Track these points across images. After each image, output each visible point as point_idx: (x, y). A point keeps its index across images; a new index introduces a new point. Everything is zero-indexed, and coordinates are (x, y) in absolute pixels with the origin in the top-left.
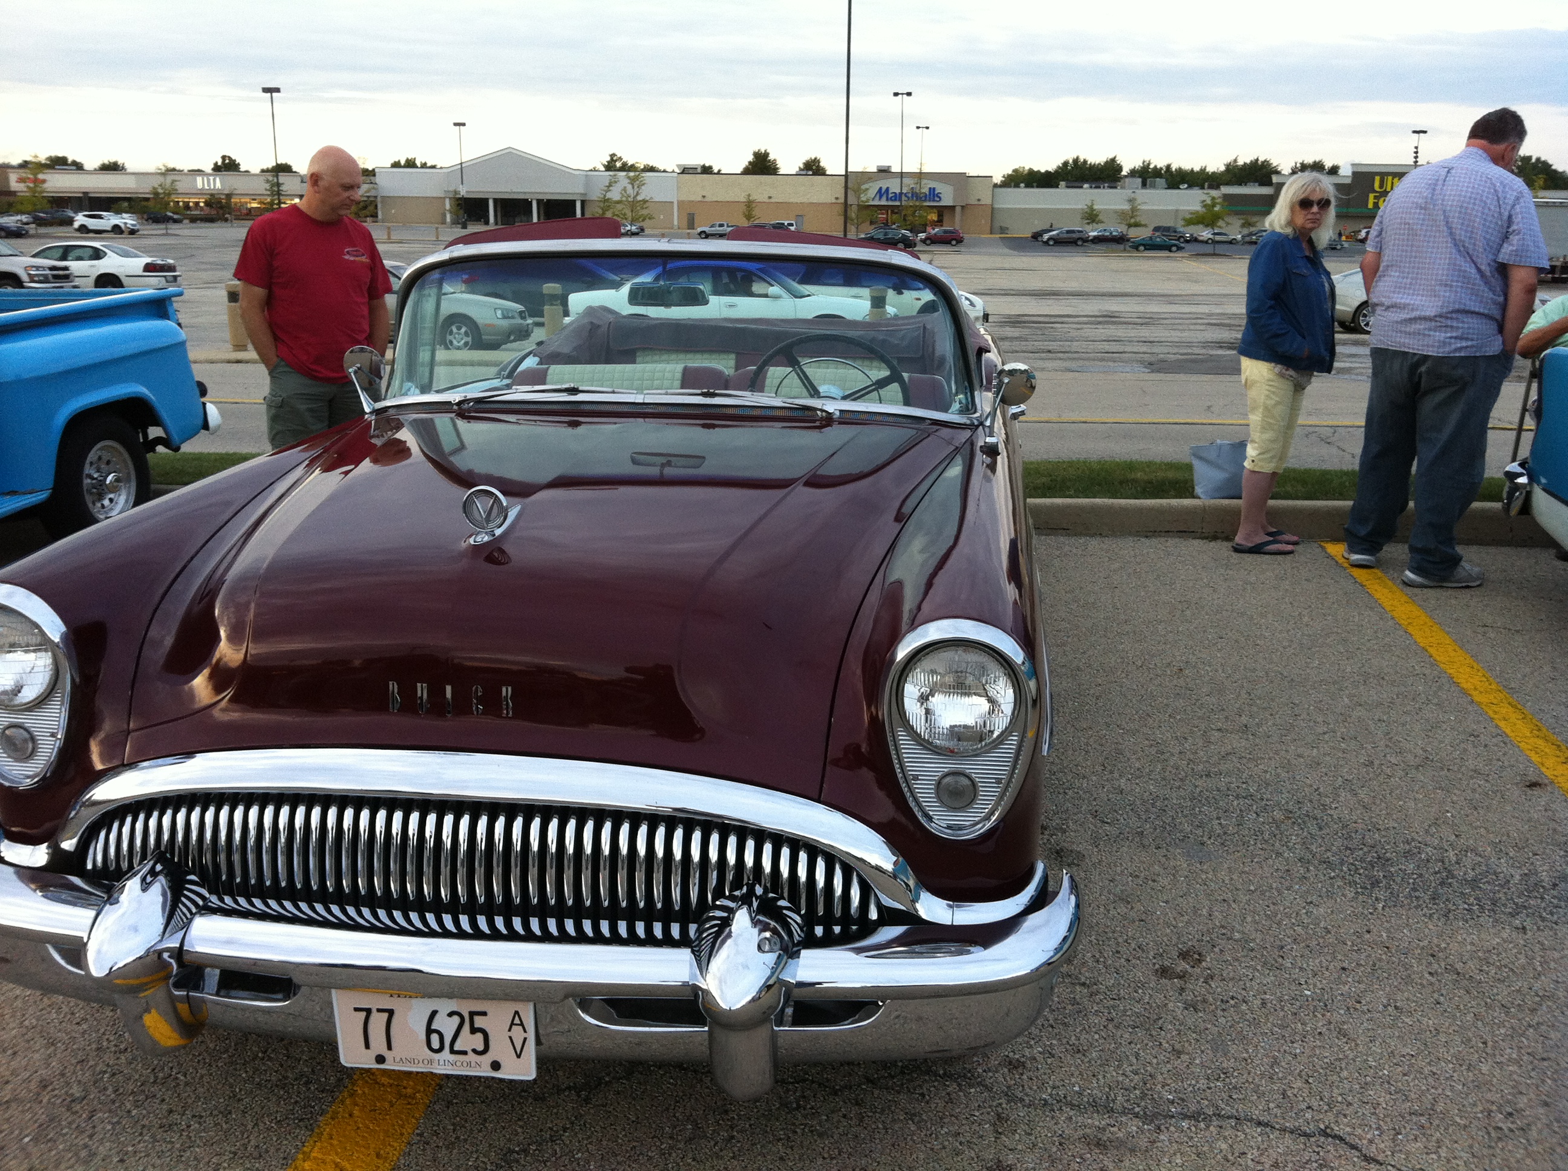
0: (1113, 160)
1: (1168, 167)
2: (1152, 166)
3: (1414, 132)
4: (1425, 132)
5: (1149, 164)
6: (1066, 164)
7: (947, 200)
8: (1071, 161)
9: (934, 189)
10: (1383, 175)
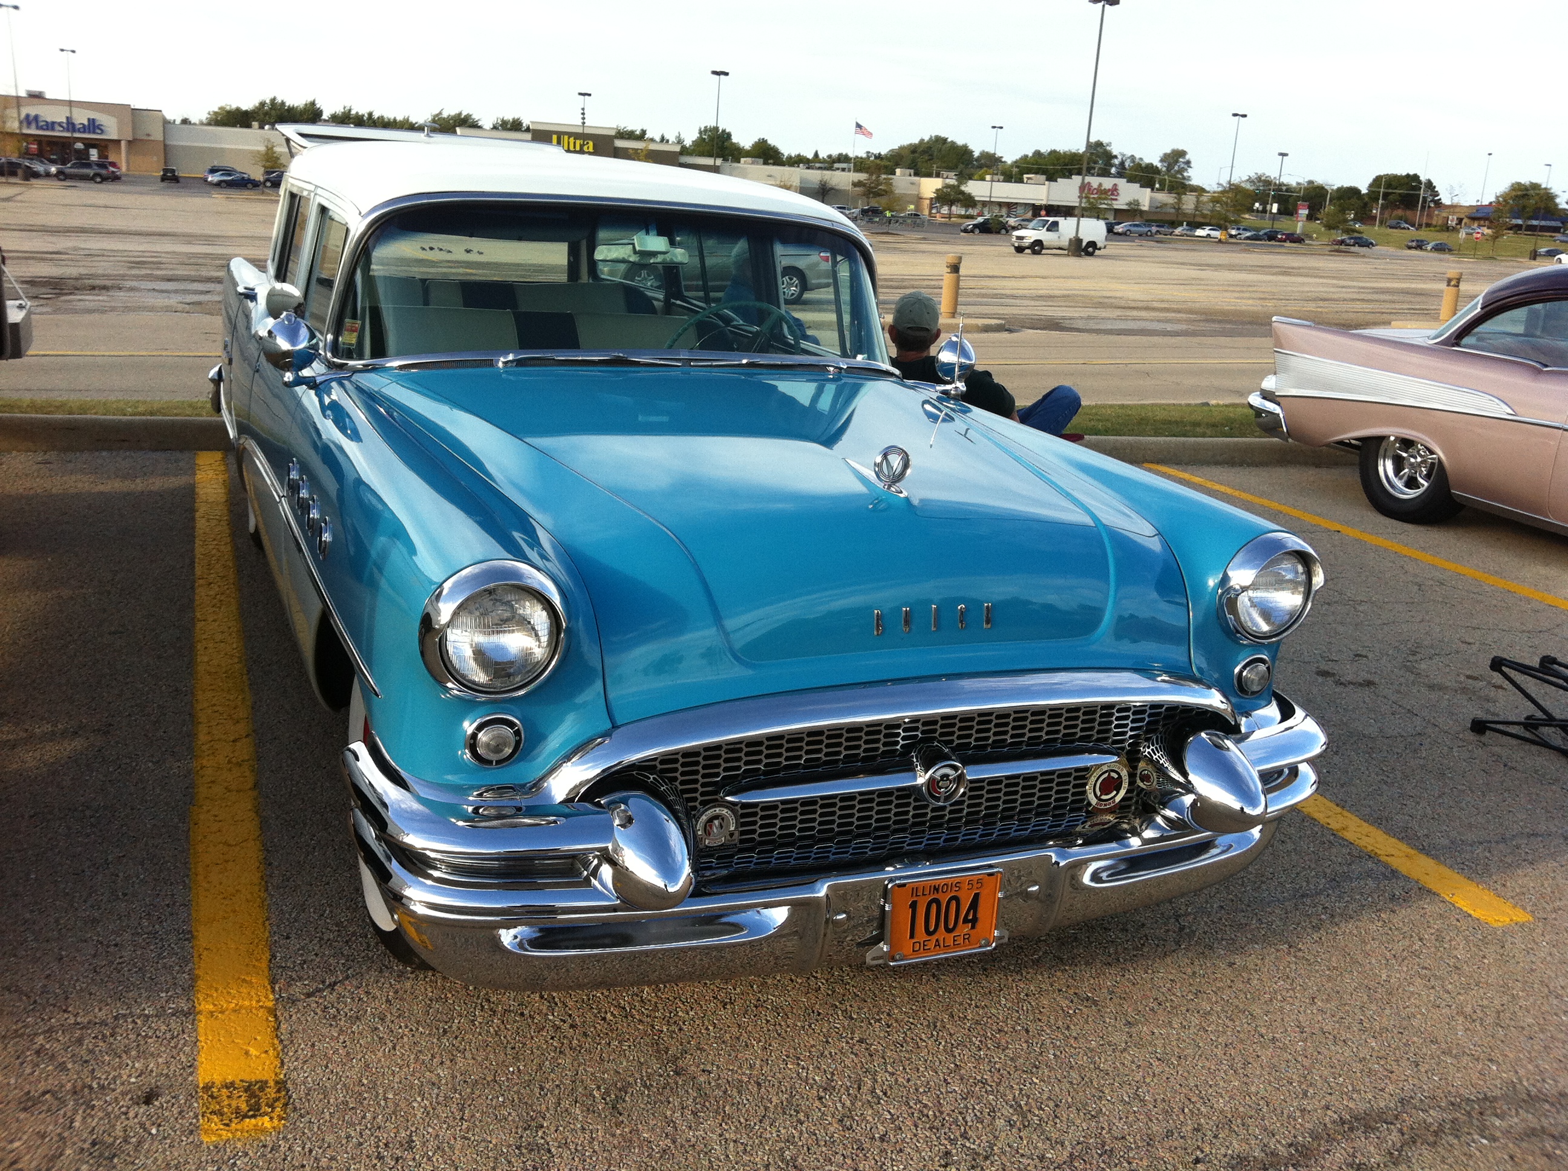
0: (313, 104)
1: (370, 114)
2: (353, 112)
3: (580, 94)
4: (590, 95)
5: (350, 110)
6: (262, 104)
7: (110, 133)
8: (268, 101)
9: (95, 120)
10: (560, 134)
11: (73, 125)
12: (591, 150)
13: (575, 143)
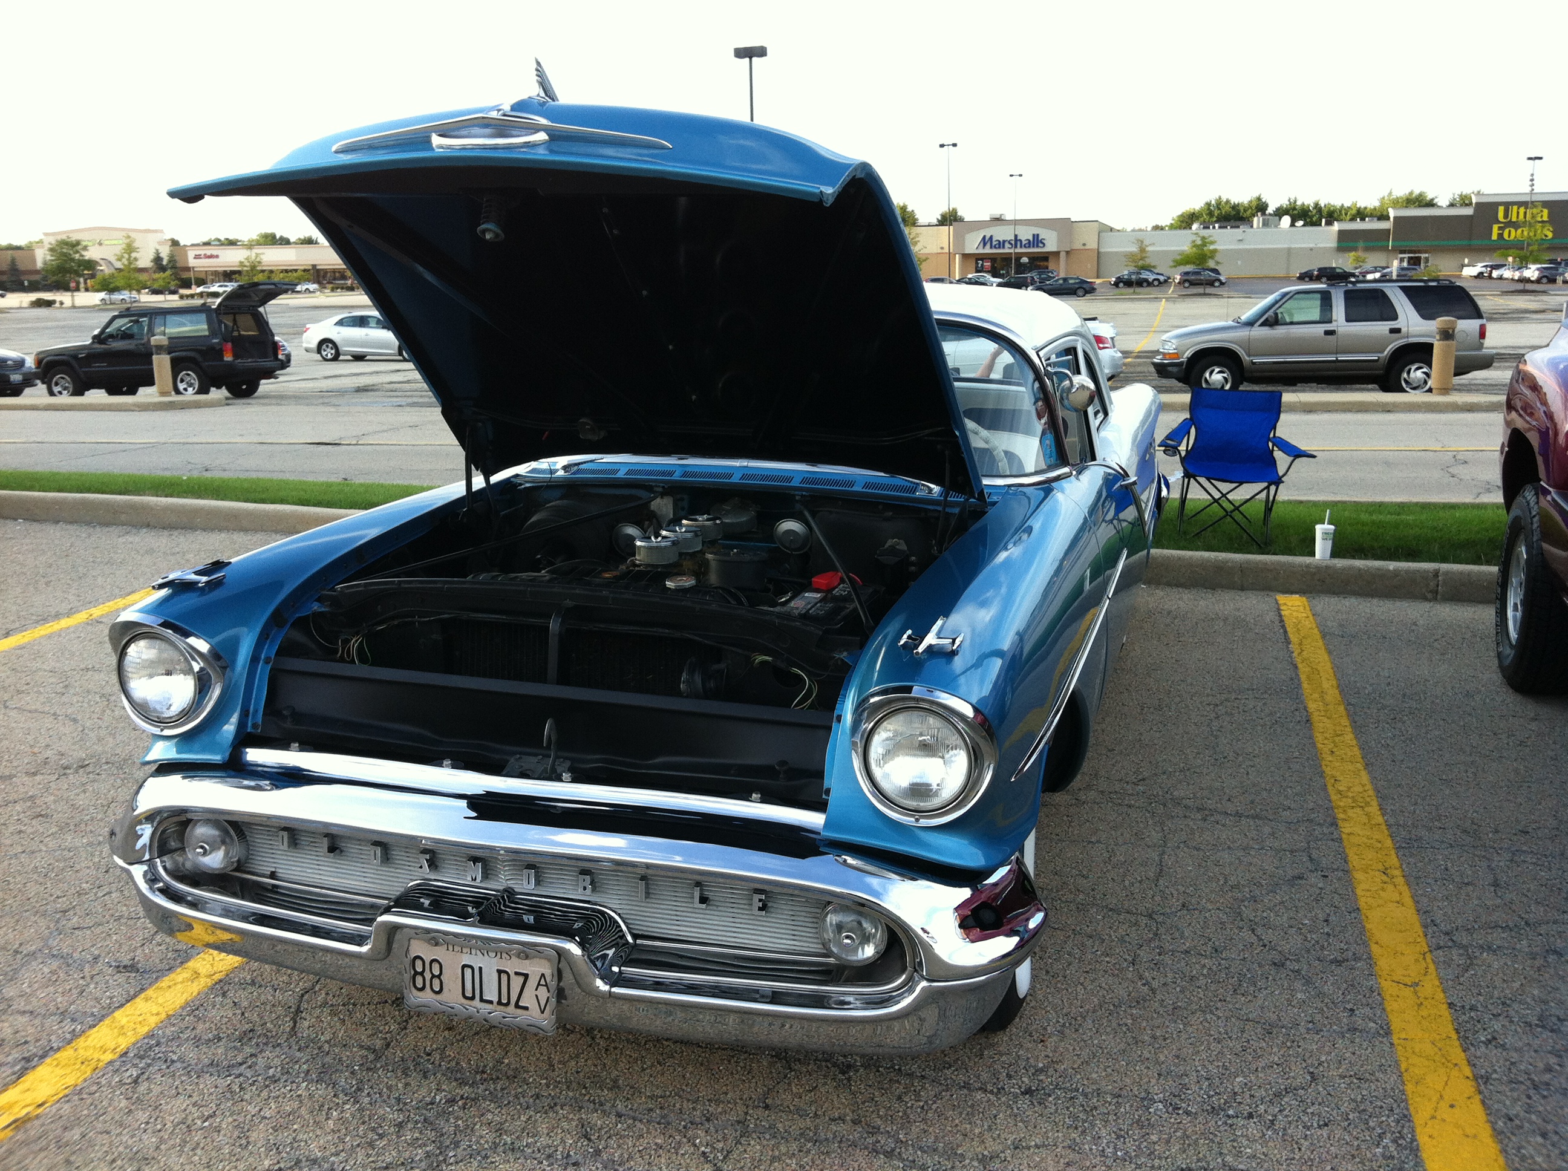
3: (1530, 159)
4: (1540, 159)
7: (1051, 246)
9: (1038, 235)
10: (1507, 205)
11: (1021, 241)
12: (1545, 218)
13: (1525, 213)
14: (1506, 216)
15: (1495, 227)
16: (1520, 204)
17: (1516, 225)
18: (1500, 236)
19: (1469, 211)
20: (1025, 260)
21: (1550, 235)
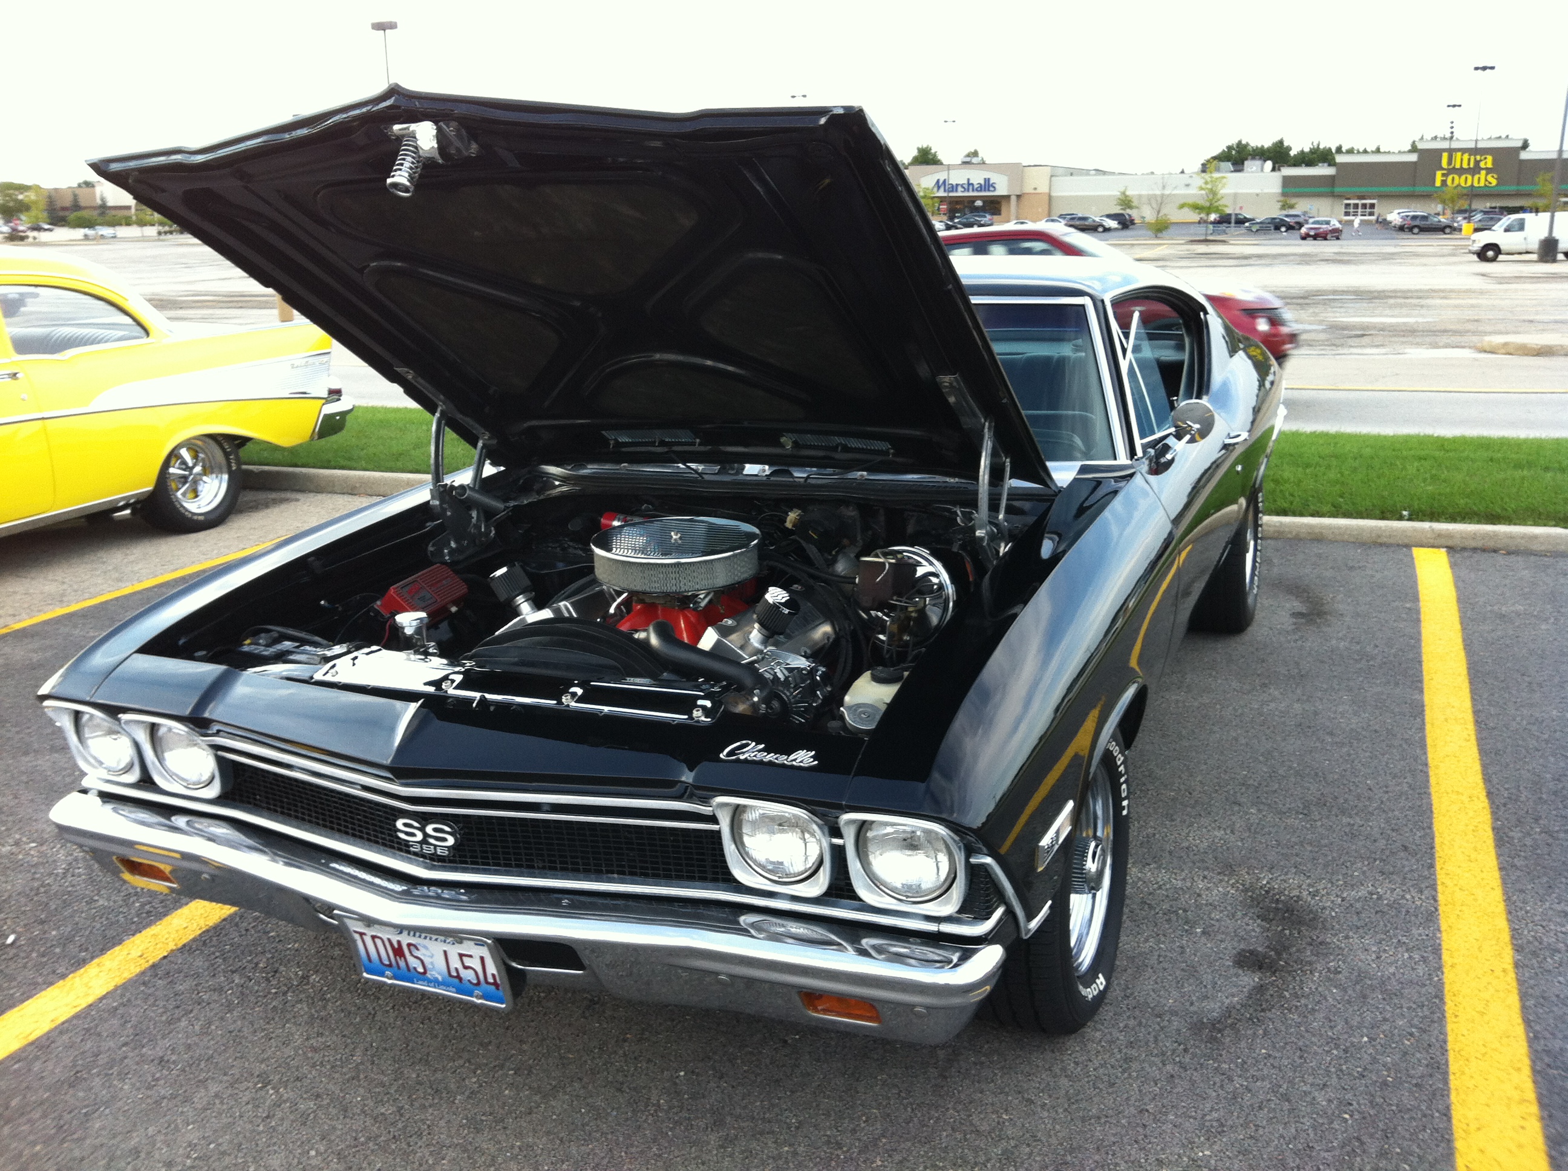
7: (1001, 190)
9: (989, 179)
10: (1451, 152)
11: (972, 185)
12: (1489, 165)
13: (1469, 160)
14: (1450, 162)
15: (1439, 174)
16: (1464, 151)
17: (1461, 171)
18: (1444, 183)
19: (1413, 158)
20: (979, 203)
21: (1494, 182)
